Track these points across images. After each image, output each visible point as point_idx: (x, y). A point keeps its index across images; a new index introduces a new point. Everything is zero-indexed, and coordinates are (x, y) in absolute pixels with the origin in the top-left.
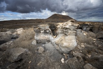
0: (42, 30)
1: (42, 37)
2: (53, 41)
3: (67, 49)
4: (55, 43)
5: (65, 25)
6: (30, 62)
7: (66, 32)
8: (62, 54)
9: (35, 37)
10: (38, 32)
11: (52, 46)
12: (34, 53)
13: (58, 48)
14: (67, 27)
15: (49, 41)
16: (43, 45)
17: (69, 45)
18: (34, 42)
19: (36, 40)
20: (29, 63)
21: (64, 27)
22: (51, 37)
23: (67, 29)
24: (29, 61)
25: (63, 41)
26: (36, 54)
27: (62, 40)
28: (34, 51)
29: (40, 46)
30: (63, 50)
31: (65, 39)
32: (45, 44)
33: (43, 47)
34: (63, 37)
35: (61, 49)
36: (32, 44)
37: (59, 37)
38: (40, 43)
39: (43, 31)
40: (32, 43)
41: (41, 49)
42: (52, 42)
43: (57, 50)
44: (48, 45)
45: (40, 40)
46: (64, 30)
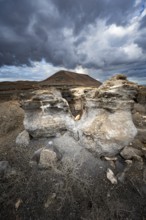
0: (45, 103)
1: (44, 121)
2: (75, 129)
3: (115, 144)
4: (81, 134)
5: (104, 88)
6: (17, 205)
7: (108, 103)
8: (102, 158)
9: (25, 123)
10: (34, 108)
11: (74, 142)
12: (28, 171)
13: (93, 145)
14: (112, 91)
15: (63, 130)
16: (50, 143)
17: (121, 133)
18: (22, 138)
19: (28, 131)
20: (13, 208)
21: (103, 91)
22: (68, 120)
23: (110, 95)
24: (15, 201)
25: (104, 126)
26: (33, 172)
27: (101, 124)
28: (27, 164)
29: (40, 146)
30: (106, 147)
31: (107, 120)
32: (55, 140)
33: (49, 147)
34: (103, 116)
35: (98, 147)
36: (15, 145)
37: (91, 117)
38: (41, 137)
39: (48, 106)
40: (17, 141)
41: (46, 153)
42: (72, 132)
43: (90, 150)
44: (64, 141)
45: (41, 130)
46: (104, 100)
